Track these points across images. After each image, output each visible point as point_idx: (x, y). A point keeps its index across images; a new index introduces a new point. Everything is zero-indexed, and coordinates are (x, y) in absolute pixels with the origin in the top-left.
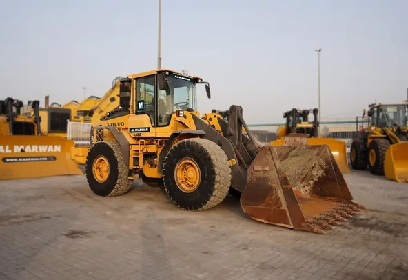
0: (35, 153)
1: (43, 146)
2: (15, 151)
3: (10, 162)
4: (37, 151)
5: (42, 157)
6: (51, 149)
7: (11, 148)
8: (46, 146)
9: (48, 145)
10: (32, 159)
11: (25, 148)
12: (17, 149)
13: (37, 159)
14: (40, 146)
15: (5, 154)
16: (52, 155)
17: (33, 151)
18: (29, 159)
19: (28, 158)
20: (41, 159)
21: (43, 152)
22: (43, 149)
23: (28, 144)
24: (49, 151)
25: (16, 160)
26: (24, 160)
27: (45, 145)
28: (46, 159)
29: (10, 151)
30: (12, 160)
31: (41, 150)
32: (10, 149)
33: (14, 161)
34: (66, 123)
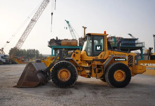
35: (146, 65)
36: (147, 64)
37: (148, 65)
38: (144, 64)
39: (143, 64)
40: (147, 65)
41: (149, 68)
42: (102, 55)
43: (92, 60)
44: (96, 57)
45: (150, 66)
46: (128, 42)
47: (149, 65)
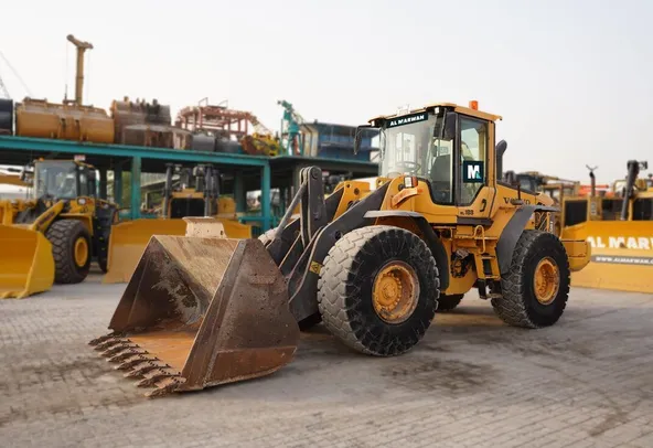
18: (631, 261)
29: (604, 245)
32: (603, 242)
35: (617, 245)
36: (622, 240)
37: (629, 245)
38: (605, 241)
39: (599, 239)
40: (622, 246)
41: (637, 261)
42: (484, 201)
43: (455, 221)
44: (466, 208)
45: (639, 250)
46: (343, 142)
47: (635, 246)
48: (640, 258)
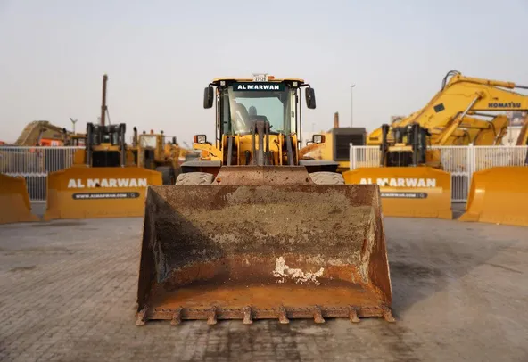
0: (113, 188)
1: (123, 180)
2: (89, 186)
3: (80, 198)
4: (115, 186)
5: (120, 193)
6: (133, 183)
7: (84, 182)
8: (128, 180)
9: (130, 178)
10: (107, 196)
11: (100, 181)
12: (91, 183)
13: (114, 196)
14: (119, 180)
15: (77, 189)
16: (134, 191)
17: (111, 186)
18: (104, 196)
19: (102, 194)
20: (118, 196)
21: (123, 187)
22: (123, 183)
23: (104, 178)
24: (131, 185)
25: (87, 196)
26: (97, 196)
27: (125, 178)
28: (125, 195)
29: (83, 186)
30: (83, 196)
31: (121, 185)
32: (82, 183)
33: (85, 198)
34: (349, 147)
37: (102, 185)
45: (109, 188)
48: (110, 194)
